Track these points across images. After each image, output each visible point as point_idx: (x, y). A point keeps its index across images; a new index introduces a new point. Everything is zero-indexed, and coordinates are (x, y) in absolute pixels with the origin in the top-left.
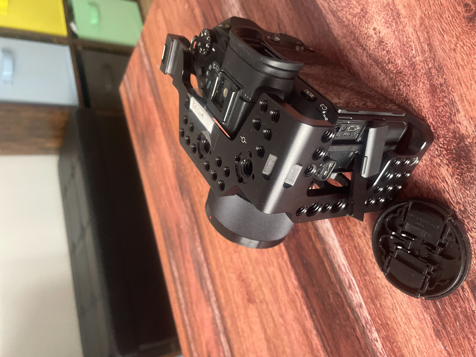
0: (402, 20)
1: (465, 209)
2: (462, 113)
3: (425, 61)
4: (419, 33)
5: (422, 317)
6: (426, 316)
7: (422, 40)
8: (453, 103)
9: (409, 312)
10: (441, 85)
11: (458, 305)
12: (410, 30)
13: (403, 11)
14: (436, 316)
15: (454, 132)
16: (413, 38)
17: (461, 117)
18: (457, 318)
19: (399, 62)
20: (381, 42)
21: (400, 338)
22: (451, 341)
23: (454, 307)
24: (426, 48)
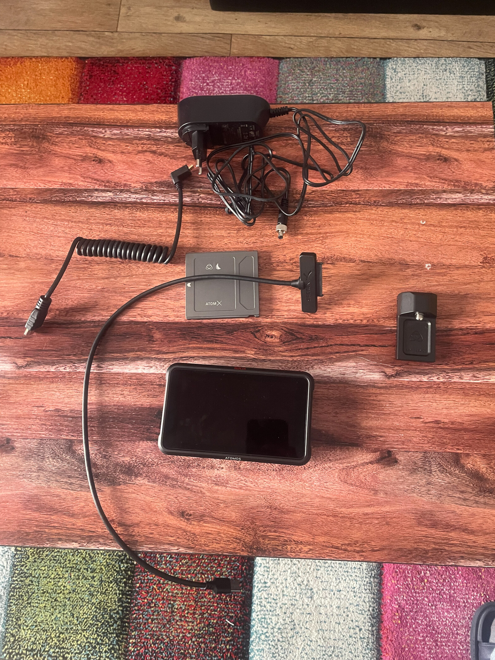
0: (213, 485)
1: (106, 458)
2: (147, 483)
3: (183, 482)
4: (198, 488)
5: (68, 406)
6: (68, 409)
7: (194, 487)
8: (154, 482)
9: (73, 400)
10: (166, 482)
11: (67, 429)
12: (204, 485)
13: (216, 487)
14: (65, 414)
15: (141, 474)
16: (199, 484)
17: (146, 481)
18: (61, 425)
19: (194, 470)
20: (213, 467)
21: (61, 386)
22: (52, 416)
23: (67, 426)
24: (188, 487)
